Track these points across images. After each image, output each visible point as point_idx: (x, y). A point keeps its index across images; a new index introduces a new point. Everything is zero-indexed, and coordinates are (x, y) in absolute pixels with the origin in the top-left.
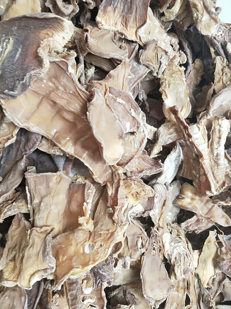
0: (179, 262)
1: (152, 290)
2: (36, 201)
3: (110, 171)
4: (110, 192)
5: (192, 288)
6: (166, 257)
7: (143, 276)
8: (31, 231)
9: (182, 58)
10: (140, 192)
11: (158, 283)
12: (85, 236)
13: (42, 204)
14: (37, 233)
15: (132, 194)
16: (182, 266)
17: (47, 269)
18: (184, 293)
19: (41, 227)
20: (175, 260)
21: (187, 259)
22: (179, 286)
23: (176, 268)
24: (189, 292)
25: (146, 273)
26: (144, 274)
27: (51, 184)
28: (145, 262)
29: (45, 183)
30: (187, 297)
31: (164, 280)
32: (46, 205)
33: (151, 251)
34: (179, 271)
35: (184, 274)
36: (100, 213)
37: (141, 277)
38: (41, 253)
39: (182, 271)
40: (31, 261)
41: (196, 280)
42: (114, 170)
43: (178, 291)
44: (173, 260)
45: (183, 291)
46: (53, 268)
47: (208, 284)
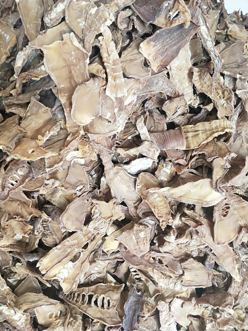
0: (97, 221)
1: (67, 219)
2: (28, 114)
3: (77, 129)
4: (69, 138)
5: (94, 242)
6: (92, 212)
7: (68, 207)
8: (15, 126)
9: (195, 101)
10: (88, 153)
11: (74, 219)
12: (35, 145)
13: (30, 118)
14: (17, 128)
15: (83, 151)
16: (97, 224)
17: (8, 147)
18: (87, 241)
19: (21, 127)
20: (95, 218)
21: (103, 224)
22: (87, 235)
23: (91, 223)
24: (90, 243)
25: (71, 208)
26: (70, 207)
27: (40, 111)
28: (76, 201)
29: (38, 108)
30: (88, 244)
31: (79, 221)
32: (31, 119)
33: (85, 199)
34: (92, 225)
35: (94, 229)
36: (57, 145)
37: (67, 207)
38: (11, 138)
39: (94, 227)
40: (4, 138)
41: (101, 241)
42: (79, 129)
43: (84, 236)
44: (95, 217)
45: (87, 239)
46: (12, 149)
47: (107, 251)
